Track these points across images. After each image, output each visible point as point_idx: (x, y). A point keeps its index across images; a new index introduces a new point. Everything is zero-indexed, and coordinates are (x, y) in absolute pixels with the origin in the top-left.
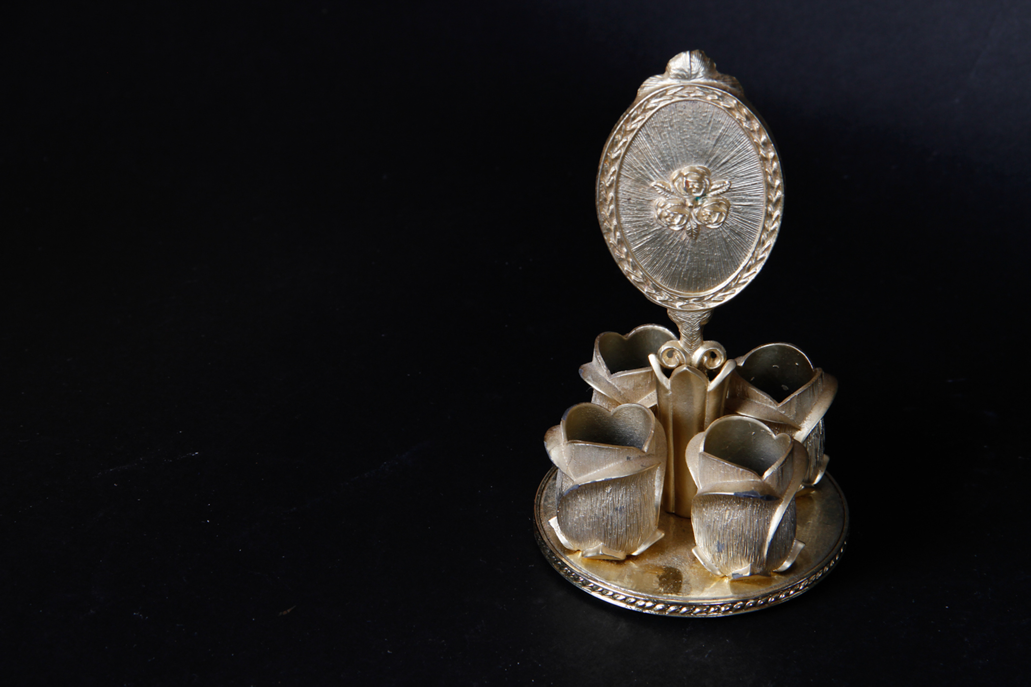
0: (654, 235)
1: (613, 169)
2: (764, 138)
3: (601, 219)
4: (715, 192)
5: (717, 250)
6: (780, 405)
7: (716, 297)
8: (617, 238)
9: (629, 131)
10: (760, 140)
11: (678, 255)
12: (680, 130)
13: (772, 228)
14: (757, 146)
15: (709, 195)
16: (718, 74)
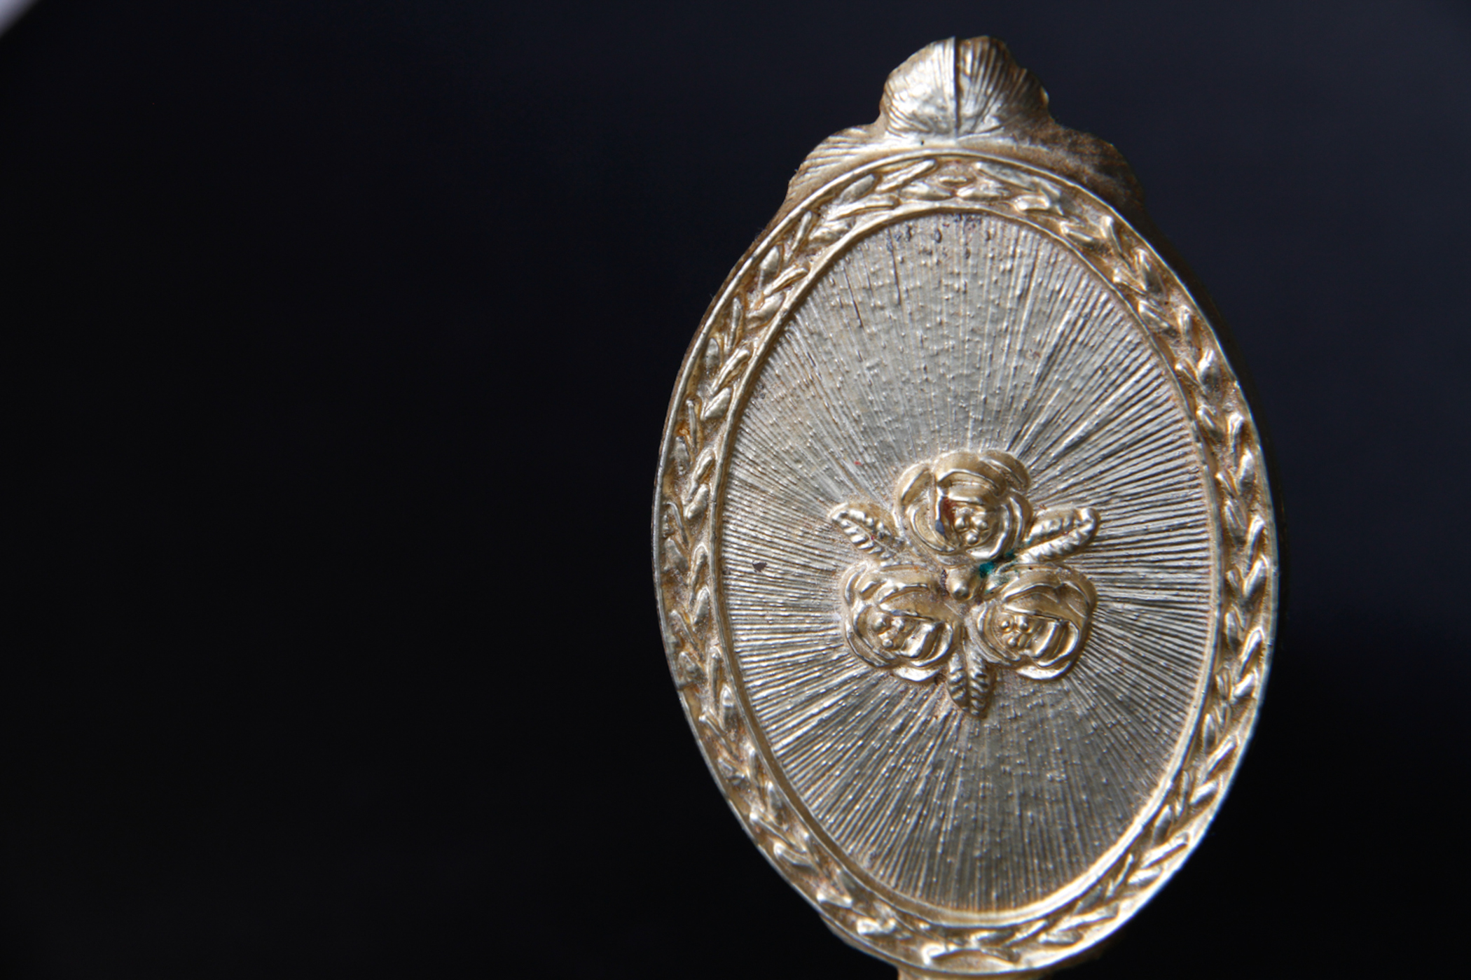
0: (845, 698)
1: (704, 459)
2: (1209, 358)
3: (669, 637)
4: (1044, 548)
5: (1053, 761)
7: (1055, 931)
8: (724, 703)
9: (754, 319)
10: (1196, 366)
11: (926, 772)
12: (923, 320)
13: (1239, 689)
14: (1186, 384)
15: (1025, 558)
16: (1052, 128)
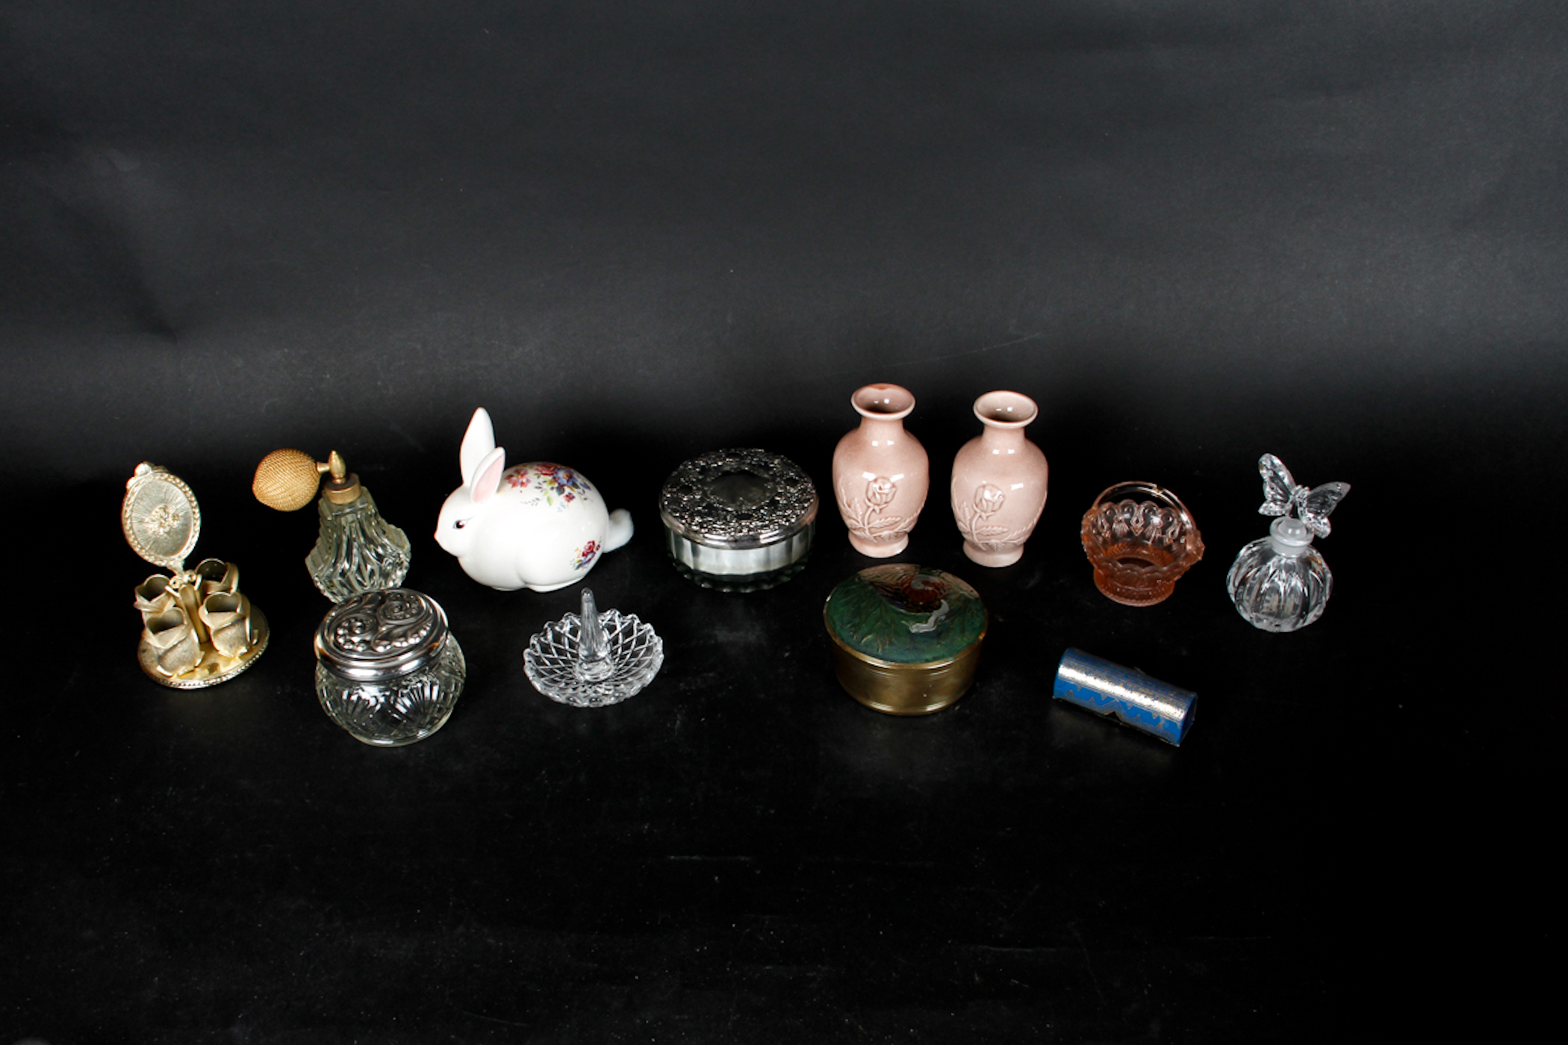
0: (153, 540)
3: (130, 543)
4: (171, 513)
5: (180, 535)
6: (222, 583)
7: (185, 554)
11: (165, 544)
15: (170, 515)
16: (156, 467)
